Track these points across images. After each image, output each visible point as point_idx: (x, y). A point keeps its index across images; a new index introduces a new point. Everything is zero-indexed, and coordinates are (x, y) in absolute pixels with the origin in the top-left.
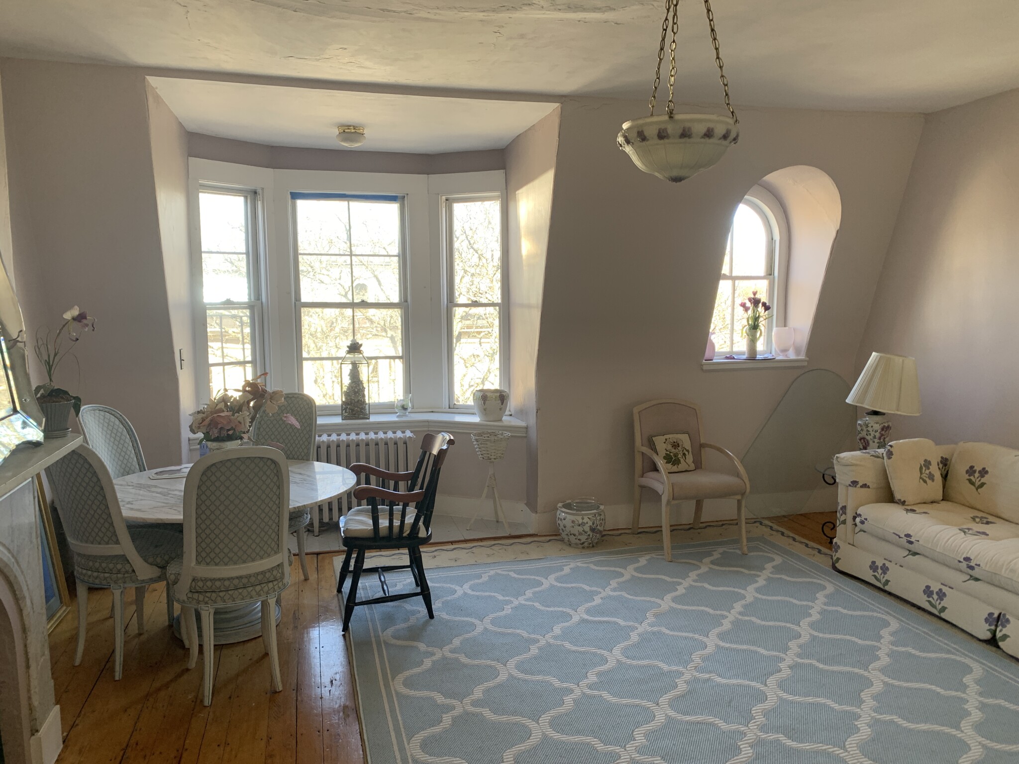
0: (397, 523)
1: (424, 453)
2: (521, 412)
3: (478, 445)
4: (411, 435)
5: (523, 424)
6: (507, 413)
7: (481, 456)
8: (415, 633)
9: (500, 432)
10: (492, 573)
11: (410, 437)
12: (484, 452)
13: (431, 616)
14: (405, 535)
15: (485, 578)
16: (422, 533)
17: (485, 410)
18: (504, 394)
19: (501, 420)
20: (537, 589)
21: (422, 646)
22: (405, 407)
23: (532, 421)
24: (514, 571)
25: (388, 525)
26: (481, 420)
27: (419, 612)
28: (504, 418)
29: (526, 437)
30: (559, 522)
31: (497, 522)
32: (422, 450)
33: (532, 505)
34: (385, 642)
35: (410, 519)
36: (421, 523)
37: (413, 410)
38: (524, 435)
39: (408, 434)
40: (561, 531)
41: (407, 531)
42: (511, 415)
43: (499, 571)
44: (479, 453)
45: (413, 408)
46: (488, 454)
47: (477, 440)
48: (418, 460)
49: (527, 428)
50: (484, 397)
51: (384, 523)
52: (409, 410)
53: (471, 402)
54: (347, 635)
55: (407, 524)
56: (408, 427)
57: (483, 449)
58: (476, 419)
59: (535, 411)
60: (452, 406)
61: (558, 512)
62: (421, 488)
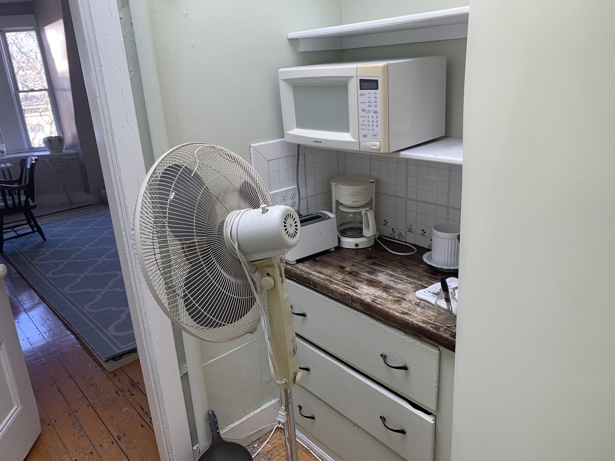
0: (17, 201)
1: (22, 169)
2: (72, 146)
3: (51, 165)
4: (11, 165)
5: (74, 152)
6: (64, 148)
8: (39, 246)
9: (63, 157)
10: (72, 221)
12: (56, 168)
13: (45, 239)
15: (69, 223)
16: (31, 204)
17: (51, 147)
18: (61, 138)
19: (61, 152)
20: (95, 222)
21: (44, 250)
22: (2, 151)
23: (79, 150)
24: (83, 219)
25: (12, 202)
26: (50, 153)
27: (38, 240)
28: (63, 151)
29: (77, 158)
30: (103, 195)
31: (71, 203)
32: (21, 168)
33: (87, 191)
34: (24, 252)
35: (23, 198)
36: (29, 199)
37: (8, 153)
38: (76, 157)
39: (8, 165)
40: (104, 199)
41: (23, 204)
42: (67, 149)
43: (75, 220)
44: (53, 169)
45: (7, 151)
46: (58, 169)
47: (50, 162)
48: (20, 172)
49: (77, 153)
50: (49, 141)
51: (10, 202)
52: (5, 153)
53: (43, 145)
54: (3, 254)
55: (23, 200)
56: (8, 162)
57: (55, 166)
58: (48, 153)
59: (79, 144)
60: (31, 148)
61: (101, 191)
62: (25, 182)
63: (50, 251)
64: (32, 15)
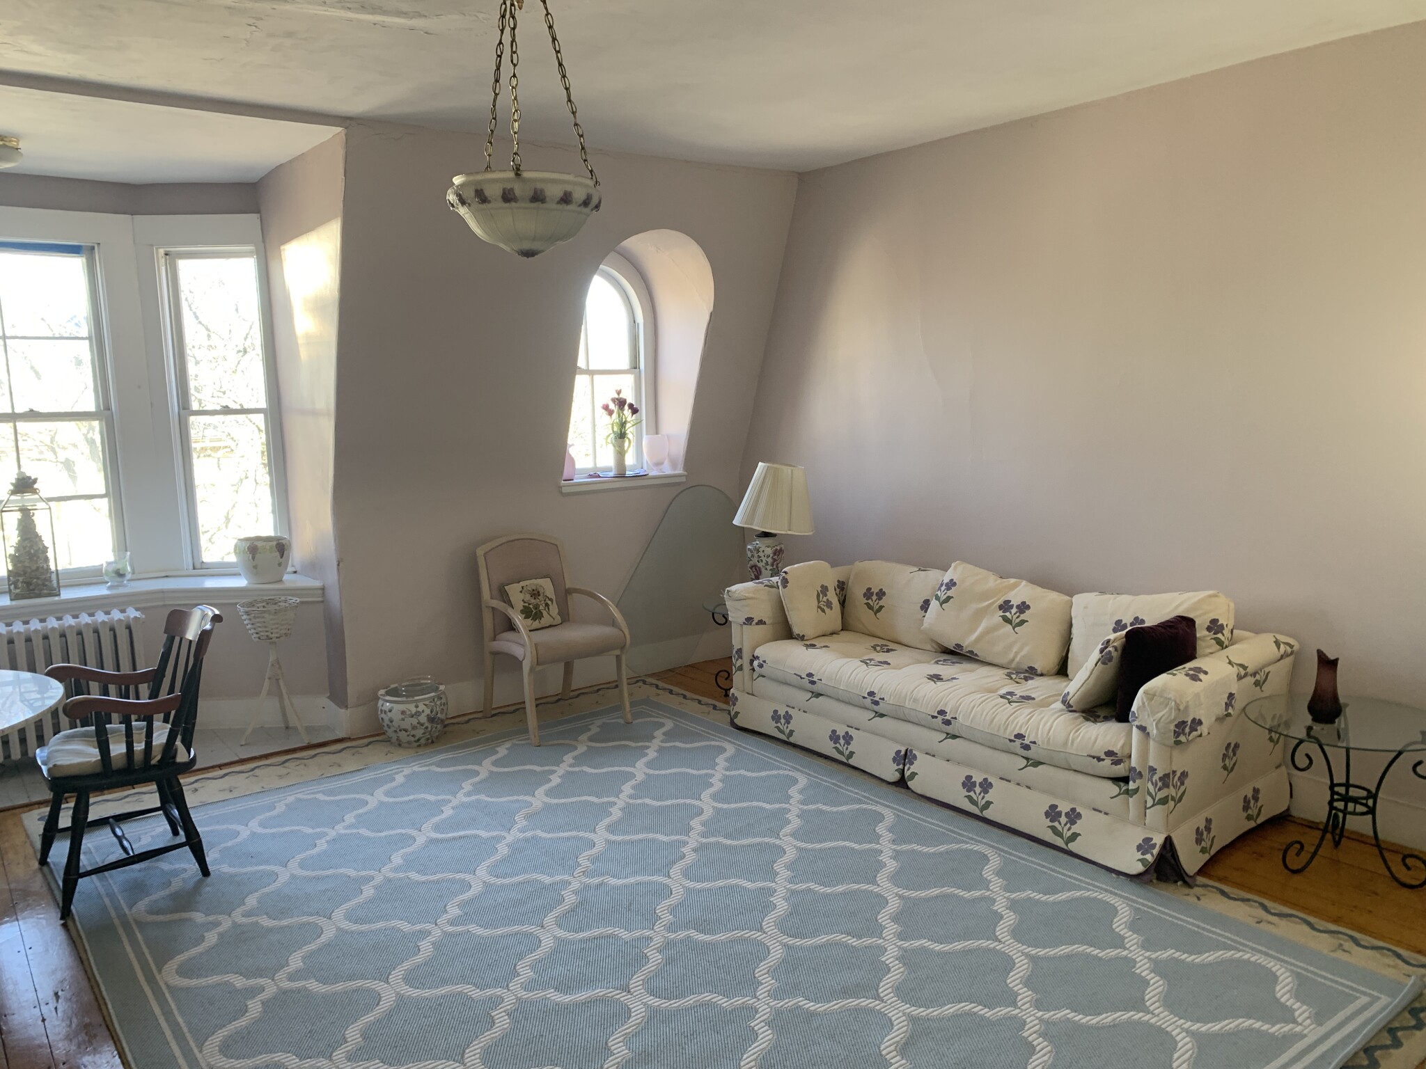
0: (139, 747)
1: (171, 640)
2: (313, 567)
3: (250, 619)
4: (138, 614)
5: (317, 584)
6: (290, 569)
7: (255, 635)
8: (185, 901)
9: (283, 598)
10: (291, 799)
11: (136, 617)
12: (260, 629)
13: (205, 872)
14: (154, 762)
15: (281, 808)
16: (182, 757)
17: (255, 567)
18: (284, 542)
19: (280, 581)
20: (361, 811)
21: (199, 917)
22: (121, 572)
23: (331, 578)
24: (323, 792)
25: (124, 750)
26: (249, 583)
27: (185, 870)
28: (286, 577)
29: (323, 602)
30: (383, 715)
31: (287, 728)
32: (166, 635)
33: (339, 697)
34: (135, 920)
35: (160, 737)
36: (178, 743)
37: (135, 576)
38: (320, 599)
39: (132, 613)
40: (386, 728)
41: (156, 757)
42: (295, 572)
43: (300, 796)
44: (253, 631)
45: (133, 573)
46: (267, 631)
47: (247, 613)
48: (162, 650)
49: (323, 589)
50: (253, 549)
51: (118, 749)
52: (129, 576)
53: (233, 558)
54: (70, 923)
55: (156, 745)
56: (130, 604)
57: (258, 625)
58: (241, 582)
59: (335, 564)
60: (198, 565)
61: (380, 702)
62: (171, 691)
63: (220, 929)
64: (255, 216)
